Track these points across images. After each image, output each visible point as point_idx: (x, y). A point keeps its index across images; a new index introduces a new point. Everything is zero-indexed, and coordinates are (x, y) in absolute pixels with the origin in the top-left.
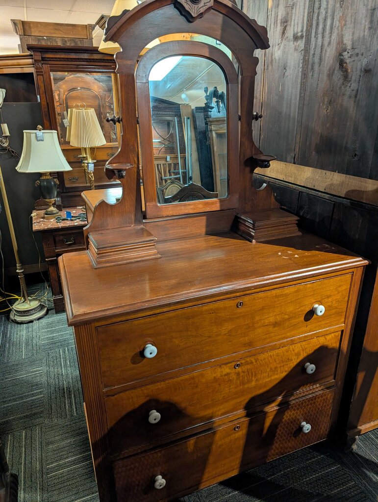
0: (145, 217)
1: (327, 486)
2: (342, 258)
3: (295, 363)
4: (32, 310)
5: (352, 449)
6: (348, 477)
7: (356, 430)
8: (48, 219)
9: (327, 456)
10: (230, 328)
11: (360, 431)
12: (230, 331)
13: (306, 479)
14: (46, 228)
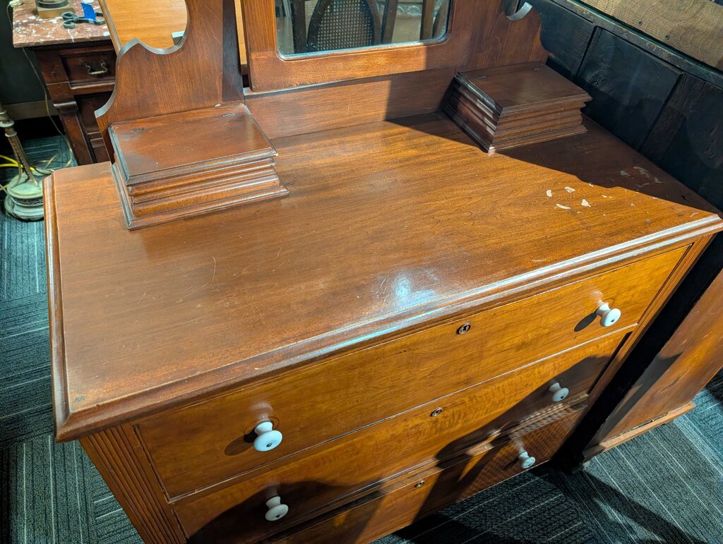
1: (542, 529)
5: (583, 467)
6: (573, 513)
7: (597, 449)
8: (45, 17)
9: (545, 479)
11: (604, 448)
12: (435, 371)
13: (511, 517)
14: (42, 40)
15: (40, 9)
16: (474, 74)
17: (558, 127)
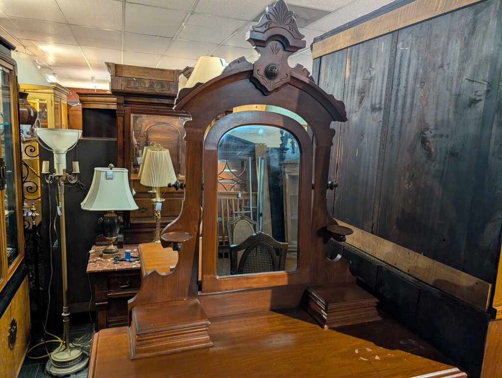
0: (200, 289)
2: (434, 367)
8: (106, 258)
14: (101, 269)
15: (104, 254)
16: (316, 287)
17: (363, 316)
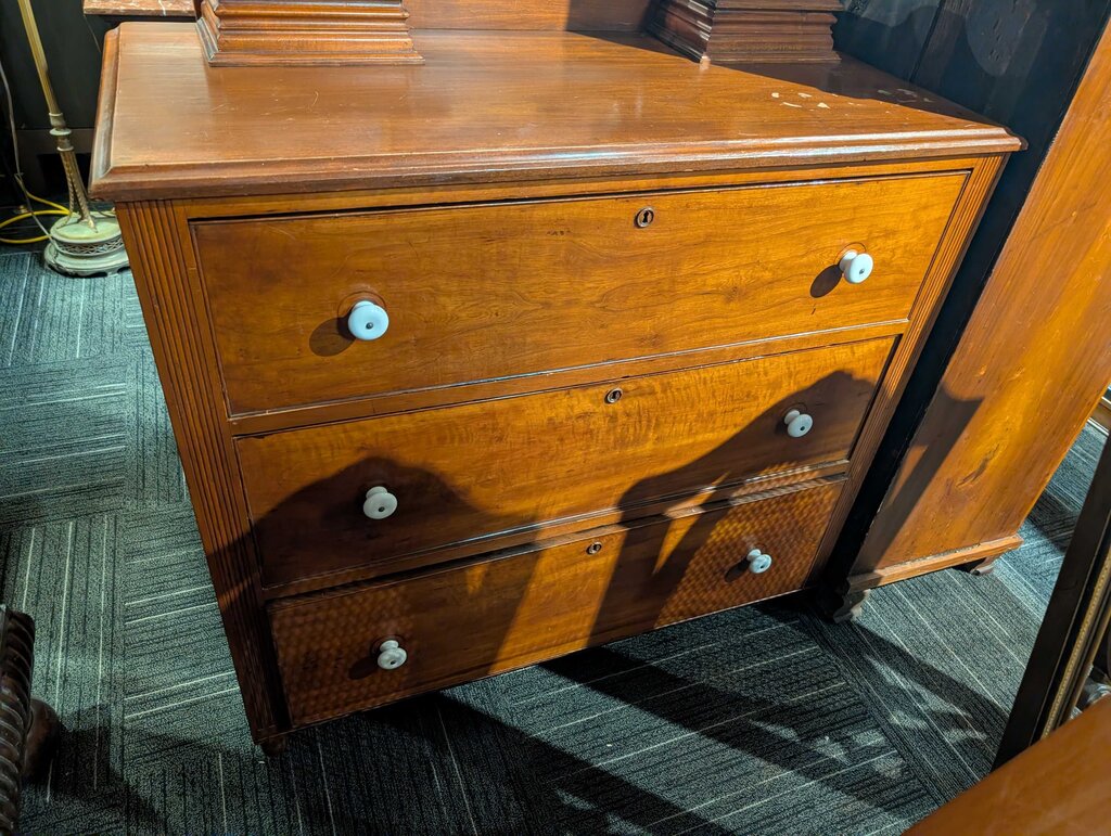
2: (950, 124)
3: (763, 408)
4: (101, 244)
5: (852, 616)
6: (832, 671)
7: (871, 577)
9: (794, 626)
10: (608, 285)
12: (605, 297)
13: (737, 668)
